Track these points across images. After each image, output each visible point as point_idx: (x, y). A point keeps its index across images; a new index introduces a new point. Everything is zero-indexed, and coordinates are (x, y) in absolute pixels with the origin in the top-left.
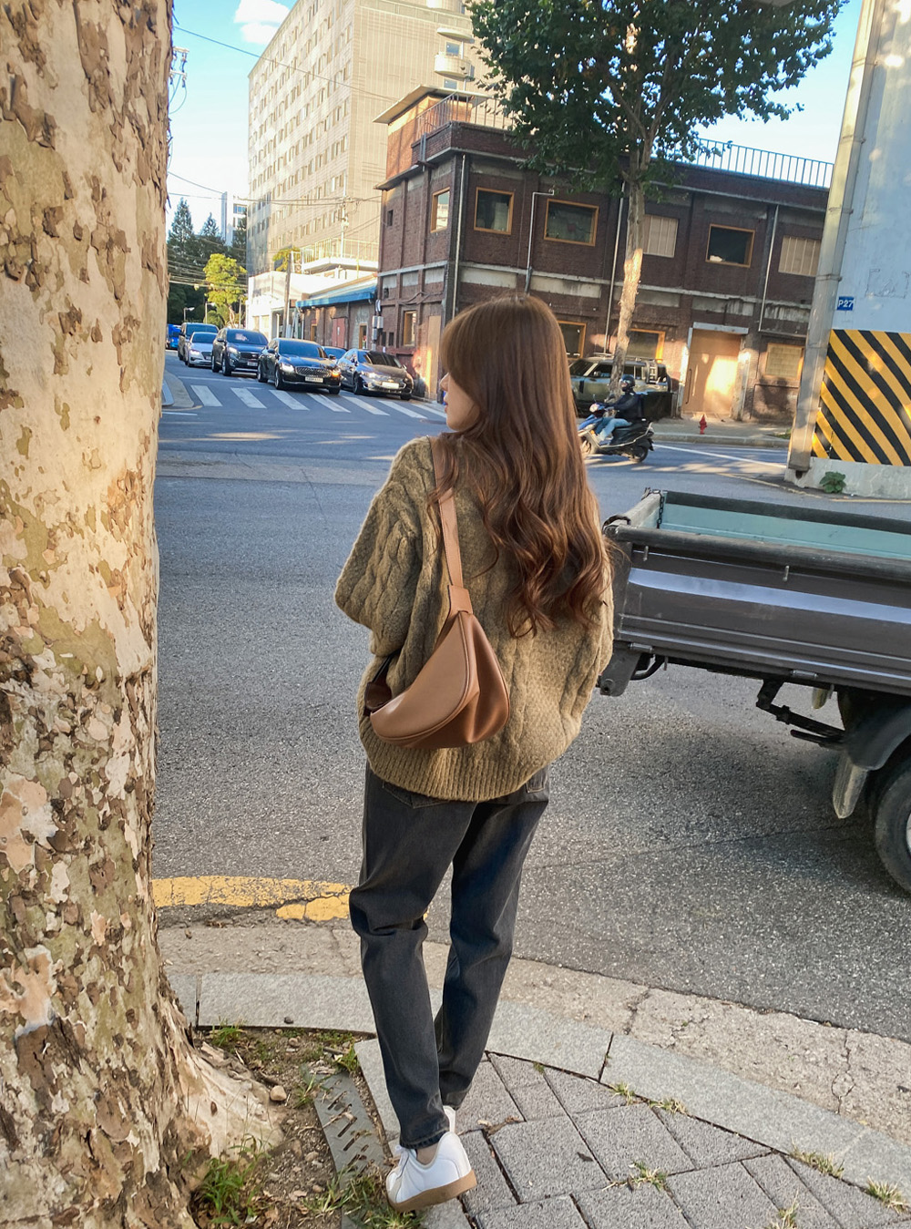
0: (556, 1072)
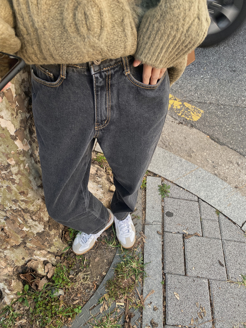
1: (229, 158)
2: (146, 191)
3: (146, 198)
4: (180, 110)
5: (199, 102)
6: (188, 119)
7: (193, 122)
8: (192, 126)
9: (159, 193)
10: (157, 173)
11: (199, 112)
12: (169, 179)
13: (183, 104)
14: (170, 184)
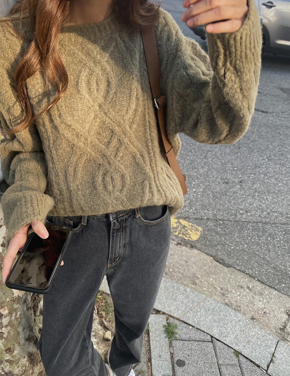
0: (245, 360)
1: (239, 282)
2: (149, 334)
3: (150, 344)
4: (176, 228)
5: (195, 219)
6: (187, 238)
7: (192, 242)
8: (192, 247)
9: (165, 335)
10: (160, 309)
11: (197, 230)
12: (175, 315)
13: (179, 222)
14: (177, 322)
